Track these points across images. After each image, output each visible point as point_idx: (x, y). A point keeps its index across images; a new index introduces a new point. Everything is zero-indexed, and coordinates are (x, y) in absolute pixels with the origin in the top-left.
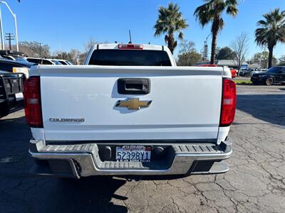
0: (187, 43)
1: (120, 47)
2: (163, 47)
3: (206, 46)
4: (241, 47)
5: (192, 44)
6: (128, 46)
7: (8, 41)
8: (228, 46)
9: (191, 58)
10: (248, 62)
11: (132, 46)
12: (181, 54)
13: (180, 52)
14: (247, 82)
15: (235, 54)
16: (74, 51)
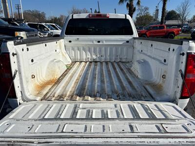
0: (143, 8)
1: (91, 16)
2: (126, 15)
3: (157, 10)
4: (184, 10)
5: (147, 9)
6: (97, 15)
7: (17, 10)
8: (174, 10)
9: (146, 19)
10: (189, 22)
11: (101, 15)
12: (138, 16)
13: (138, 15)
14: (188, 38)
15: (179, 15)
16: (62, 16)
